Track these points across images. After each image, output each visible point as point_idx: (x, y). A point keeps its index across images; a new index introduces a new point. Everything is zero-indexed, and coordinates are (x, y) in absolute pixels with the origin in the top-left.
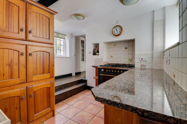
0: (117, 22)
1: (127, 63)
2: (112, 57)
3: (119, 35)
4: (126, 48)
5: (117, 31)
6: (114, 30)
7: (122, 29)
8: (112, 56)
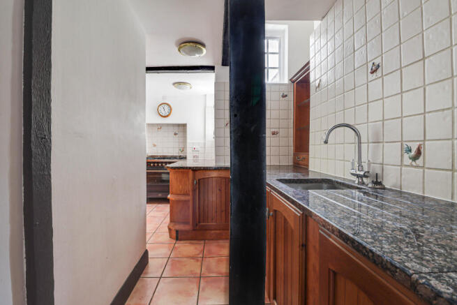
0: (164, 98)
1: (177, 155)
2: (155, 146)
3: (167, 116)
4: (175, 134)
5: (164, 111)
6: (161, 109)
7: (171, 109)
8: (156, 144)
